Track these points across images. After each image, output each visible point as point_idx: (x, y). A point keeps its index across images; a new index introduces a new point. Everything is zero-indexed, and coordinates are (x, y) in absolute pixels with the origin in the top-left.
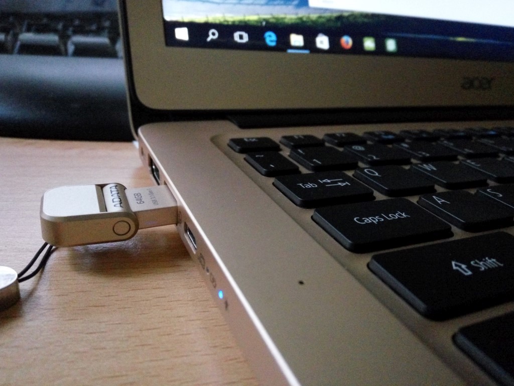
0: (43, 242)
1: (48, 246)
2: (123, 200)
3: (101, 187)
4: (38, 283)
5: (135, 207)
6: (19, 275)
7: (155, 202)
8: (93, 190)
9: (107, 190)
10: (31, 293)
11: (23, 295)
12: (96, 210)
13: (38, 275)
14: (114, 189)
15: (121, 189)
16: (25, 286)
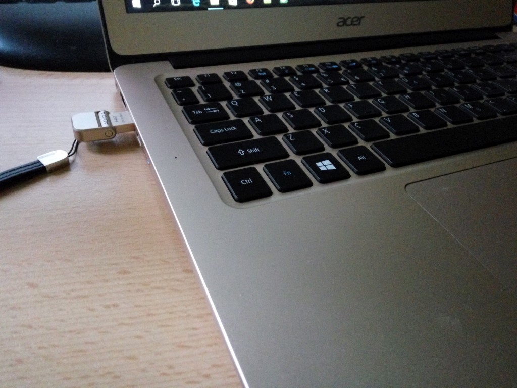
0: (74, 139)
1: (76, 141)
2: (109, 121)
3: (97, 113)
4: (75, 158)
5: (114, 124)
6: (68, 154)
7: (123, 121)
8: (94, 114)
9: (100, 114)
10: (73, 161)
11: (70, 162)
12: (96, 126)
13: (75, 154)
14: (104, 114)
15: (107, 113)
16: (71, 158)
